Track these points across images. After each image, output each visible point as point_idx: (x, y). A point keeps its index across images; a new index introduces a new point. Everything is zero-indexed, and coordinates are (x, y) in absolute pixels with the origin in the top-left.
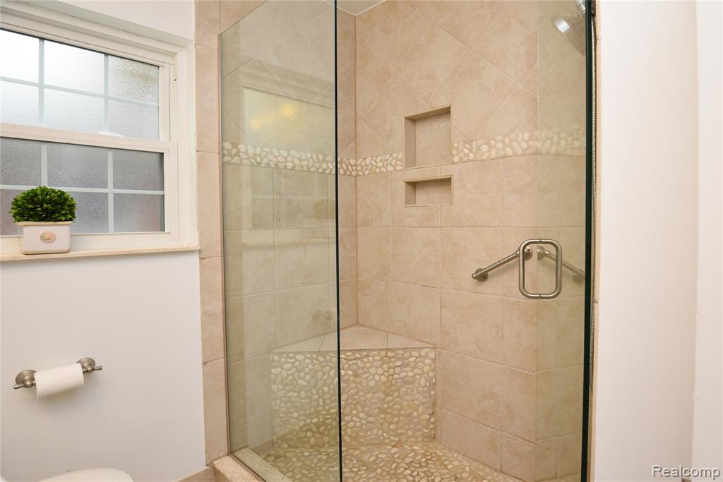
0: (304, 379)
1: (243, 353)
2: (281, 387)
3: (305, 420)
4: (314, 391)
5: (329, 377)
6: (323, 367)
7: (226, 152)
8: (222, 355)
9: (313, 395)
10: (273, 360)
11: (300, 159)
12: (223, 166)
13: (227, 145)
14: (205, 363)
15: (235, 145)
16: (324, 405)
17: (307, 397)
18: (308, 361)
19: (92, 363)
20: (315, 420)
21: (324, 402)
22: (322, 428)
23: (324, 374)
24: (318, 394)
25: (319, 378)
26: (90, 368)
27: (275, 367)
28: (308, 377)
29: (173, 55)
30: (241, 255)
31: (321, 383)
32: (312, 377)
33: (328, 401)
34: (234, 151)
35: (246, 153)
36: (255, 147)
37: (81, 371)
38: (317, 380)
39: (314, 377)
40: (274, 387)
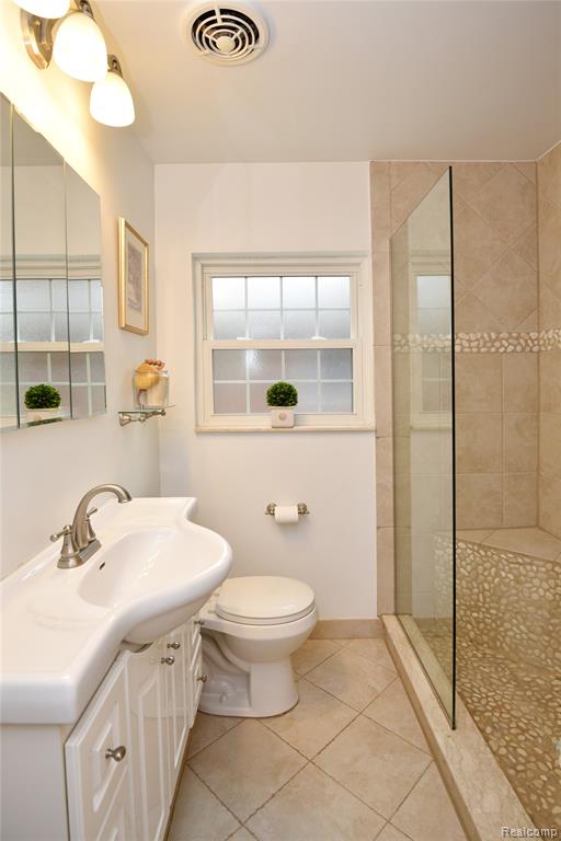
0: (465, 568)
1: (409, 527)
2: (443, 569)
3: (465, 611)
4: (475, 585)
5: (490, 574)
6: (484, 562)
7: (396, 343)
8: (392, 524)
9: (474, 587)
10: (436, 542)
11: (469, 341)
12: (394, 355)
13: (398, 337)
14: (378, 528)
15: (404, 336)
16: (484, 603)
17: (468, 588)
18: (469, 551)
19: (305, 508)
20: (475, 615)
21: (484, 598)
22: (482, 625)
23: (485, 569)
24: (478, 587)
25: (480, 572)
26: (303, 511)
27: (438, 549)
28: (469, 568)
29: (359, 264)
30: (409, 437)
31: (481, 578)
32: (473, 569)
33: (488, 600)
34: (403, 342)
35: (414, 341)
36: (422, 335)
37: (296, 511)
38: (478, 574)
39: (475, 569)
40: (437, 567)
